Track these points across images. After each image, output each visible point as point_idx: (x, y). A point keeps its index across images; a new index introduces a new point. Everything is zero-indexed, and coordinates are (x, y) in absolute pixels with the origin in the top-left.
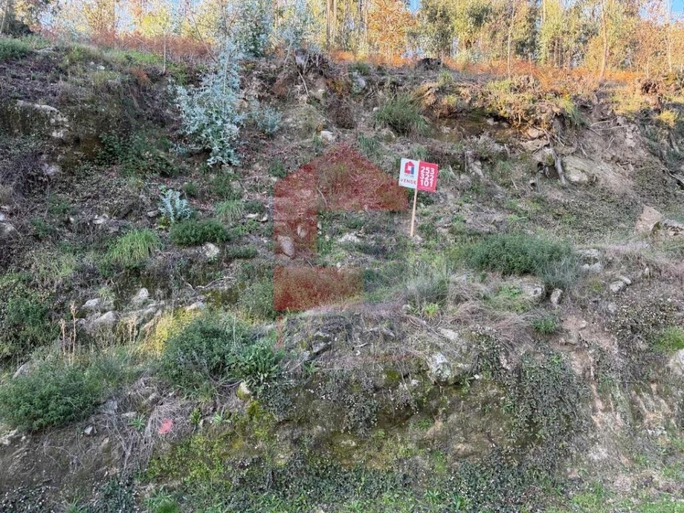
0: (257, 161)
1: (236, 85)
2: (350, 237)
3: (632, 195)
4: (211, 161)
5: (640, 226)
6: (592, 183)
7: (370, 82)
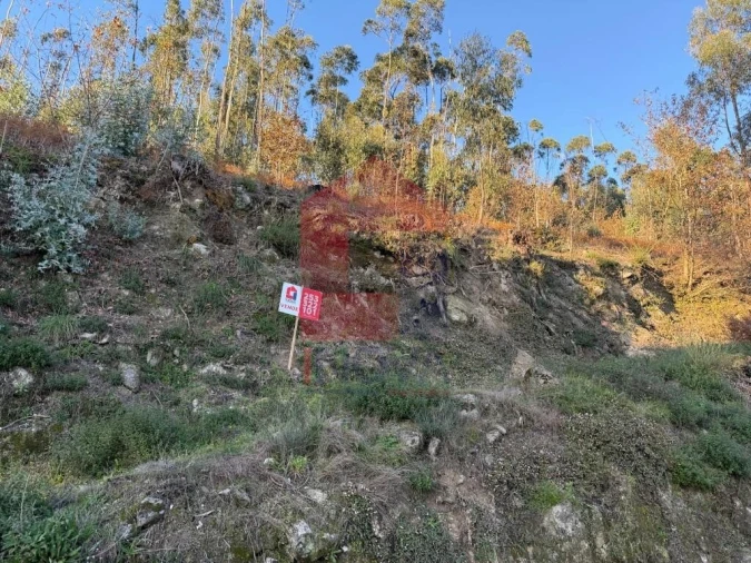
0: (107, 269)
1: (93, 182)
2: (215, 368)
3: (508, 338)
4: (43, 265)
5: (515, 369)
6: (471, 323)
7: (255, 200)
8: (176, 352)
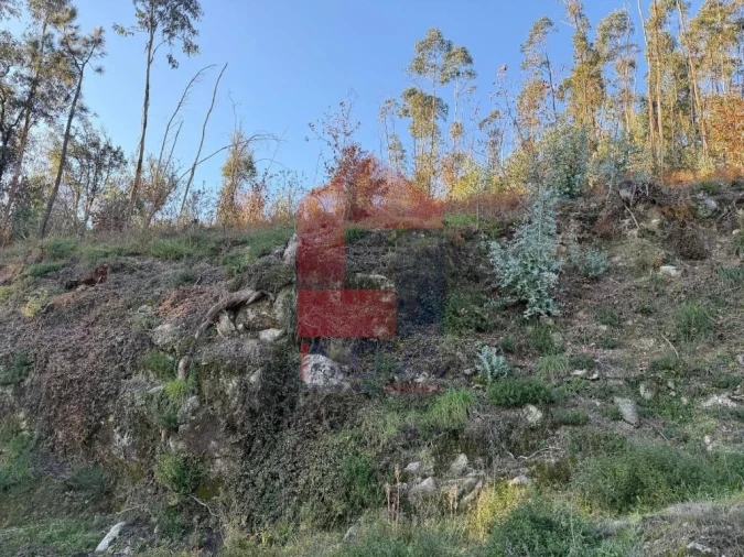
0: (581, 308)
1: (553, 231)
4: (527, 313)
7: (722, 202)
8: (671, 384)
